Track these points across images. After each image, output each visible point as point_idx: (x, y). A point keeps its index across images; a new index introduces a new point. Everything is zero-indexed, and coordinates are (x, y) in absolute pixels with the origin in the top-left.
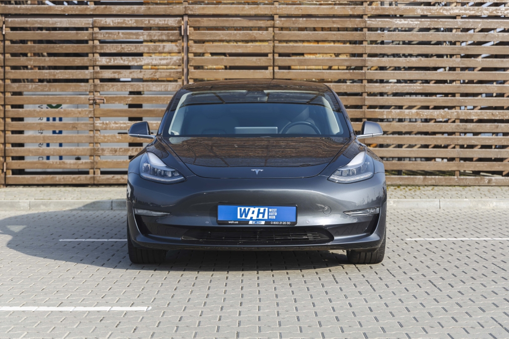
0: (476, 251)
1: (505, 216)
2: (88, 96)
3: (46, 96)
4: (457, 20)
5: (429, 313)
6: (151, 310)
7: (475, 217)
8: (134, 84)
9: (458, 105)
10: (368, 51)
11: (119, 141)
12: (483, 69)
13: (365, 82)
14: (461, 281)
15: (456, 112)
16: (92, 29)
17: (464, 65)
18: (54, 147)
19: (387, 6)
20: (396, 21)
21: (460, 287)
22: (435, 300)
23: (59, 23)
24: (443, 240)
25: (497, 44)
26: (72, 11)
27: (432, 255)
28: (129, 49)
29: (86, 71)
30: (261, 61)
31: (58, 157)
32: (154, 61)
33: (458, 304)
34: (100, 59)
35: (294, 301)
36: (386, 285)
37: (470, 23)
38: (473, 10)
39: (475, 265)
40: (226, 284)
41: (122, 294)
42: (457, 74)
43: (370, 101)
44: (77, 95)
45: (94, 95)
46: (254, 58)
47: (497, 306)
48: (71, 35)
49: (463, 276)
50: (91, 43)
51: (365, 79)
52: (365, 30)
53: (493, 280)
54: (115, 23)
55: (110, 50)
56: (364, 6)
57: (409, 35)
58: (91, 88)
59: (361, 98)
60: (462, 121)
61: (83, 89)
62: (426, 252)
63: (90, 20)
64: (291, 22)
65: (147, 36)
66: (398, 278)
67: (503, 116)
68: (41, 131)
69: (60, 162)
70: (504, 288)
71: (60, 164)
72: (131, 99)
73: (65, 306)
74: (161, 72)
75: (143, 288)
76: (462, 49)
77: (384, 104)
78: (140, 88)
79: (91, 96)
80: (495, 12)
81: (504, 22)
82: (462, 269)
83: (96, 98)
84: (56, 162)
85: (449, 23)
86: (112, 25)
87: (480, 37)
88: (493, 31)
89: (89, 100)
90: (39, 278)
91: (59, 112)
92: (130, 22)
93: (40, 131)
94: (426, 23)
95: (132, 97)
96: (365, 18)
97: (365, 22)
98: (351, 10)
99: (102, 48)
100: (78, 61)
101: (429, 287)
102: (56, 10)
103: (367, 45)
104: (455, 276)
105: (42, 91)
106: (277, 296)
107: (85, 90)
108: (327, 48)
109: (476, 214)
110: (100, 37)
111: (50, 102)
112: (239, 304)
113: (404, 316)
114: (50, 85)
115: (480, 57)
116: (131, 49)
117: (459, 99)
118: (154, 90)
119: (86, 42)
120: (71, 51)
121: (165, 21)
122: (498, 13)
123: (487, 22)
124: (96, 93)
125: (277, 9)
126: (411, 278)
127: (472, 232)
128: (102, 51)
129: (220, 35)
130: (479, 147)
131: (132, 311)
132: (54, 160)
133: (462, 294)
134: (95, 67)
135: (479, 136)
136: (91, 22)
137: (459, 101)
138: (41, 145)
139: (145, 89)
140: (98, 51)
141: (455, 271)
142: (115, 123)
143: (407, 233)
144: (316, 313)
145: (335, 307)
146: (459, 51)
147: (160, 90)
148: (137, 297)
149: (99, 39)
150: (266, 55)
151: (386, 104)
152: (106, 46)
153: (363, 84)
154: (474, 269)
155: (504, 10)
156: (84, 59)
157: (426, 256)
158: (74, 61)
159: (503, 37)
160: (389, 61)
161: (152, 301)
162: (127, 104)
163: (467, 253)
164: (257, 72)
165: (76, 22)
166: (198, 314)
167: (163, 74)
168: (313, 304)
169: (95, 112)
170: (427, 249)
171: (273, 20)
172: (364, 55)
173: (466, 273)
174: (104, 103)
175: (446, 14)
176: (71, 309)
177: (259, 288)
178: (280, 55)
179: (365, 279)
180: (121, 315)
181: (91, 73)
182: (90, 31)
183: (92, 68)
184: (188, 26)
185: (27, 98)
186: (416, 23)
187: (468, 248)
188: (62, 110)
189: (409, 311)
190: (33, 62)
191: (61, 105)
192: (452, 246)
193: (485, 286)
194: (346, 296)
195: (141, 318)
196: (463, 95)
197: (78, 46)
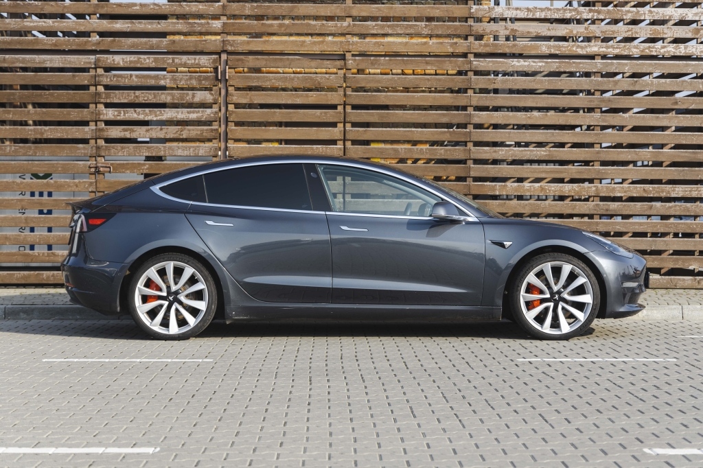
0: (609, 376)
1: (658, 329)
2: (89, 163)
3: (30, 162)
4: (596, 61)
5: (533, 457)
6: (159, 452)
7: (616, 331)
8: (153, 147)
9: (597, 177)
10: (474, 103)
12: (635, 129)
13: (470, 145)
14: (583, 414)
15: (595, 186)
16: (94, 71)
17: (606, 122)
18: (41, 233)
19: (502, 41)
20: (513, 61)
21: (580, 422)
22: (543, 439)
23: (48, 62)
24: (568, 361)
25: (653, 95)
26: (67, 46)
27: (548, 381)
28: (146, 99)
29: (86, 128)
30: (328, 115)
31: (46, 246)
32: (180, 114)
33: (572, 445)
34: (105, 112)
35: (353, 440)
36: (481, 420)
37: (614, 65)
38: (617, 48)
39: (605, 395)
40: (264, 418)
41: (121, 431)
42: (596, 134)
43: (477, 170)
44: (74, 161)
45: (96, 160)
46: (318, 112)
47: (625, 448)
48: (66, 79)
49: (585, 409)
50: (92, 89)
51: (470, 141)
52: (471, 74)
53: (625, 414)
54: (126, 62)
55: (119, 99)
56: (469, 41)
57: (530, 81)
58: (92, 151)
59: (465, 167)
60: (603, 199)
61: (82, 153)
62: (542, 377)
63: (92, 58)
64: (369, 62)
65: (170, 80)
66: (498, 410)
67: (658, 192)
68: (23, 211)
69: (48, 254)
70: (639, 424)
71: (48, 255)
72: (147, 166)
73: (43, 446)
74: (189, 130)
75: (151, 423)
76: (603, 100)
77: (496, 176)
78: (161, 151)
79: (92, 162)
80: (647, 51)
81: (661, 64)
82: (585, 399)
83: (99, 165)
84: (43, 254)
85: (585, 66)
86: (122, 64)
87: (627, 84)
88: (648, 76)
89: (90, 167)
90: (11, 410)
91: (48, 185)
92: (147, 61)
93: (21, 211)
94: (554, 65)
95: (148, 164)
96: (471, 57)
97: (471, 62)
98: (451, 46)
99: (108, 96)
100: (74, 114)
101: (537, 423)
102: (45, 44)
103: (473, 95)
104: (576, 408)
105: (24, 155)
106: (331, 434)
107: (84, 154)
108: (418, 97)
109: (618, 327)
110: (106, 81)
111: (35, 170)
112: (279, 445)
113: (497, 460)
114: (36, 147)
115: (631, 112)
116: (148, 98)
117: (599, 169)
118: (179, 154)
119: (86, 88)
120: (65, 101)
121: (195, 59)
122: (652, 51)
123: (637, 65)
124: (99, 159)
125: (349, 44)
126: (515, 411)
127: (609, 351)
128: (108, 101)
129: (271, 80)
130: (630, 235)
131: (133, 454)
132: (41, 250)
133: (581, 432)
134: (98, 123)
135: (631, 220)
136: (93, 61)
137: (599, 171)
138: (22, 229)
139: (167, 154)
140: (102, 100)
141: (576, 401)
143: (520, 352)
144: (380, 456)
145: (407, 448)
146: (598, 103)
147: (188, 154)
148: (142, 435)
149: (104, 83)
150: (334, 107)
151: (499, 175)
152: (113, 93)
153: (468, 148)
154: (602, 399)
155: (659, 47)
156: (83, 112)
157: (540, 381)
158: (69, 114)
159: (659, 84)
160: (503, 117)
161: (161, 440)
162: (142, 174)
163: (597, 379)
164: (322, 131)
165: (72, 60)
166: (222, 457)
167: (192, 132)
168: (379, 444)
169: (98, 185)
170: (543, 373)
171: (344, 59)
172: (469, 108)
173: (590, 405)
174: (110, 172)
175: (581, 53)
176: (51, 450)
177: (308, 424)
178: (355, 107)
179: (453, 412)
180: (118, 459)
181: (92, 130)
182: (92, 72)
183: (94, 123)
184: (227, 67)
185: (4, 164)
186: (541, 64)
187: (600, 371)
188: (52, 181)
189: (506, 454)
190: (13, 115)
191: (50, 175)
192: (579, 369)
193: (613, 422)
194: (424, 435)
195: (145, 462)
196: (604, 163)
197: (74, 93)
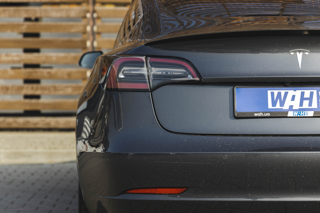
11: (12, 78)
72: (26, 27)
95: (28, 25)
118: (53, 16)
139: (43, 15)
142: (7, 55)
162: (21, 33)
